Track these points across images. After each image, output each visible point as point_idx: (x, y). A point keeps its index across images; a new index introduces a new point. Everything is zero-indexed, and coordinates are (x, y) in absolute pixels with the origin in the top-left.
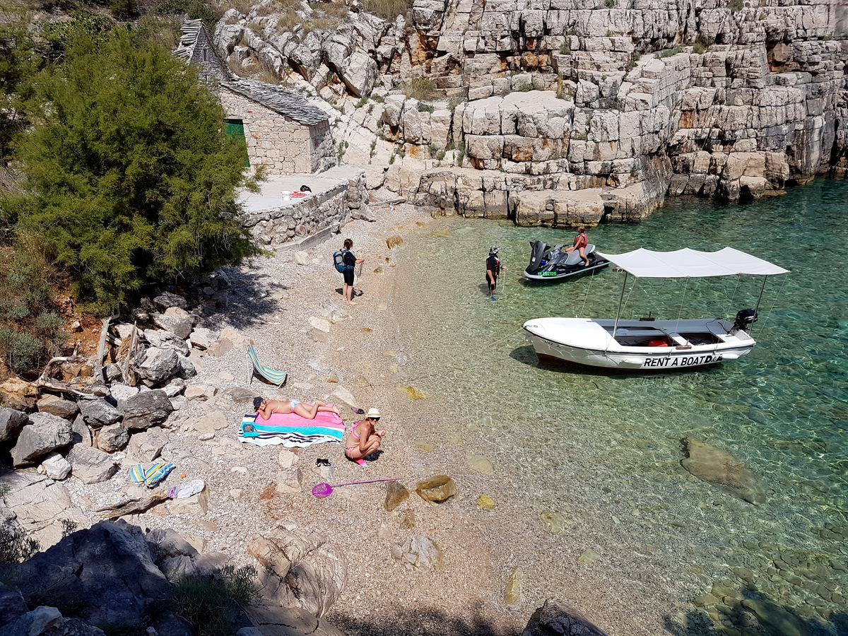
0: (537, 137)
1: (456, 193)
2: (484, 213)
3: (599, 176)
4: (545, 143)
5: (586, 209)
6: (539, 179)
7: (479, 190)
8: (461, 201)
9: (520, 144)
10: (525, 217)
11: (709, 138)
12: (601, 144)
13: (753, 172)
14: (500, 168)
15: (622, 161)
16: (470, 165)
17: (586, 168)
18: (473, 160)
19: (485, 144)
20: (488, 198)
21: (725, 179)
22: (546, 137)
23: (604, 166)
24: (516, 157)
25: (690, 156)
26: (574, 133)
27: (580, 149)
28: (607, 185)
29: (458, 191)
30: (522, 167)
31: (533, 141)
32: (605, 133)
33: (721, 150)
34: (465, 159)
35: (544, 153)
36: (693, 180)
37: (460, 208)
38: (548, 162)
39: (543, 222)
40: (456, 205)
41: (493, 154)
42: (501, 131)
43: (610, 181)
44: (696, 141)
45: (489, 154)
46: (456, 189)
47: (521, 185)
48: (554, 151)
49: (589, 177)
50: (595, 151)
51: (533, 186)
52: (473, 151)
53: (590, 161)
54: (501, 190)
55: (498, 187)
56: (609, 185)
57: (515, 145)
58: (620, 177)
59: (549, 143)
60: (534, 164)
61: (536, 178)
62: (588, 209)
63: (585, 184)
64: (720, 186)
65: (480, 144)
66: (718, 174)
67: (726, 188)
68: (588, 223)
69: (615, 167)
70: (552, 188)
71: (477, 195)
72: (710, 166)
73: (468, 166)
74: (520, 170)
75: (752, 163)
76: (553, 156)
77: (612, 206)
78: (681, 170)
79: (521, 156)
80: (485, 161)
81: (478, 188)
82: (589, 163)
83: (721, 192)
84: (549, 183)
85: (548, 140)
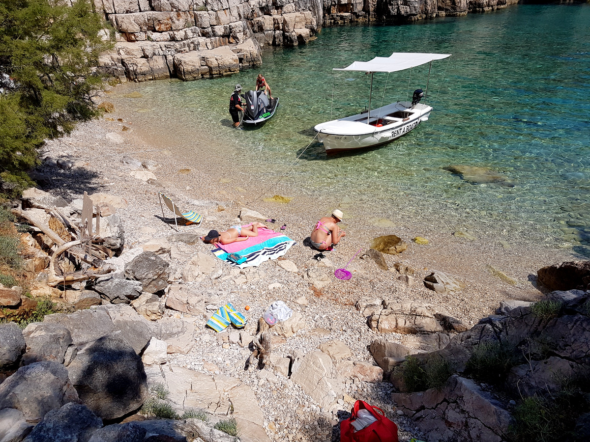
0: (172, 11)
1: (123, 63)
2: (153, 76)
3: (223, 36)
4: (179, 15)
5: (230, 61)
6: (184, 43)
7: (141, 57)
8: (131, 68)
9: (160, 18)
10: (190, 73)
11: (267, 6)
12: (218, 12)
13: (299, 25)
14: (149, 38)
15: (237, 23)
16: (123, 39)
17: (213, 31)
18: (124, 34)
19: (132, 20)
20: (152, 63)
21: (287, 32)
22: (178, 11)
23: (225, 28)
24: (159, 29)
25: (260, 19)
26: (195, 6)
27: (206, 18)
28: (230, 42)
29: (125, 61)
30: (166, 35)
31: (169, 14)
32: (219, 3)
33: (276, 13)
34: (118, 35)
35: (180, 23)
36: (267, 36)
37: (131, 75)
38: (185, 29)
39: (202, 75)
40: (127, 73)
41: (140, 28)
42: (140, 8)
43: (231, 40)
44: (260, 8)
45: (137, 28)
46: (122, 60)
47: (173, 49)
48: (186, 21)
49: (217, 38)
50: (216, 17)
51: (182, 49)
52: (124, 27)
53: (215, 25)
54: (159, 55)
55: (157, 53)
56: (231, 43)
57: (156, 19)
58: (238, 35)
59: (182, 14)
60: (175, 32)
61: (182, 43)
62: (231, 61)
63: (216, 44)
64: (285, 37)
65: (128, 20)
66: (281, 30)
67: (290, 38)
68: (233, 71)
69: (233, 28)
70: (194, 49)
71: (143, 62)
72: (274, 25)
73: (122, 40)
74: (166, 38)
75: (297, 19)
76: (187, 25)
77: (242, 57)
78: (257, 30)
79: (163, 27)
80: (136, 34)
81: (141, 56)
82: (214, 27)
83: (288, 41)
84: (192, 45)
85: (180, 12)
